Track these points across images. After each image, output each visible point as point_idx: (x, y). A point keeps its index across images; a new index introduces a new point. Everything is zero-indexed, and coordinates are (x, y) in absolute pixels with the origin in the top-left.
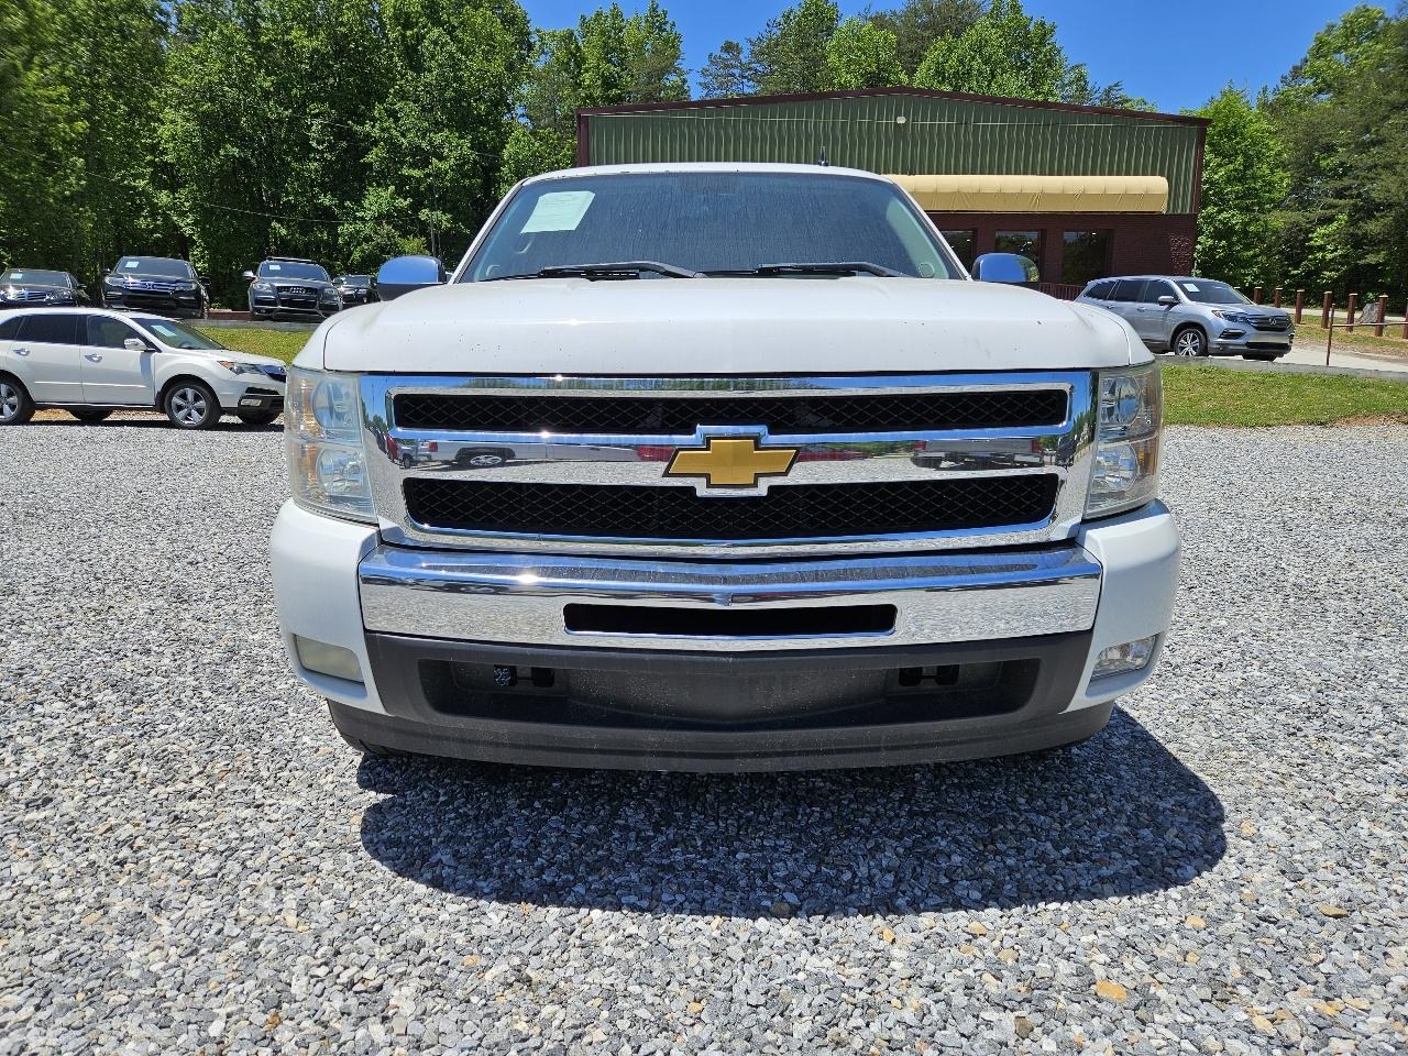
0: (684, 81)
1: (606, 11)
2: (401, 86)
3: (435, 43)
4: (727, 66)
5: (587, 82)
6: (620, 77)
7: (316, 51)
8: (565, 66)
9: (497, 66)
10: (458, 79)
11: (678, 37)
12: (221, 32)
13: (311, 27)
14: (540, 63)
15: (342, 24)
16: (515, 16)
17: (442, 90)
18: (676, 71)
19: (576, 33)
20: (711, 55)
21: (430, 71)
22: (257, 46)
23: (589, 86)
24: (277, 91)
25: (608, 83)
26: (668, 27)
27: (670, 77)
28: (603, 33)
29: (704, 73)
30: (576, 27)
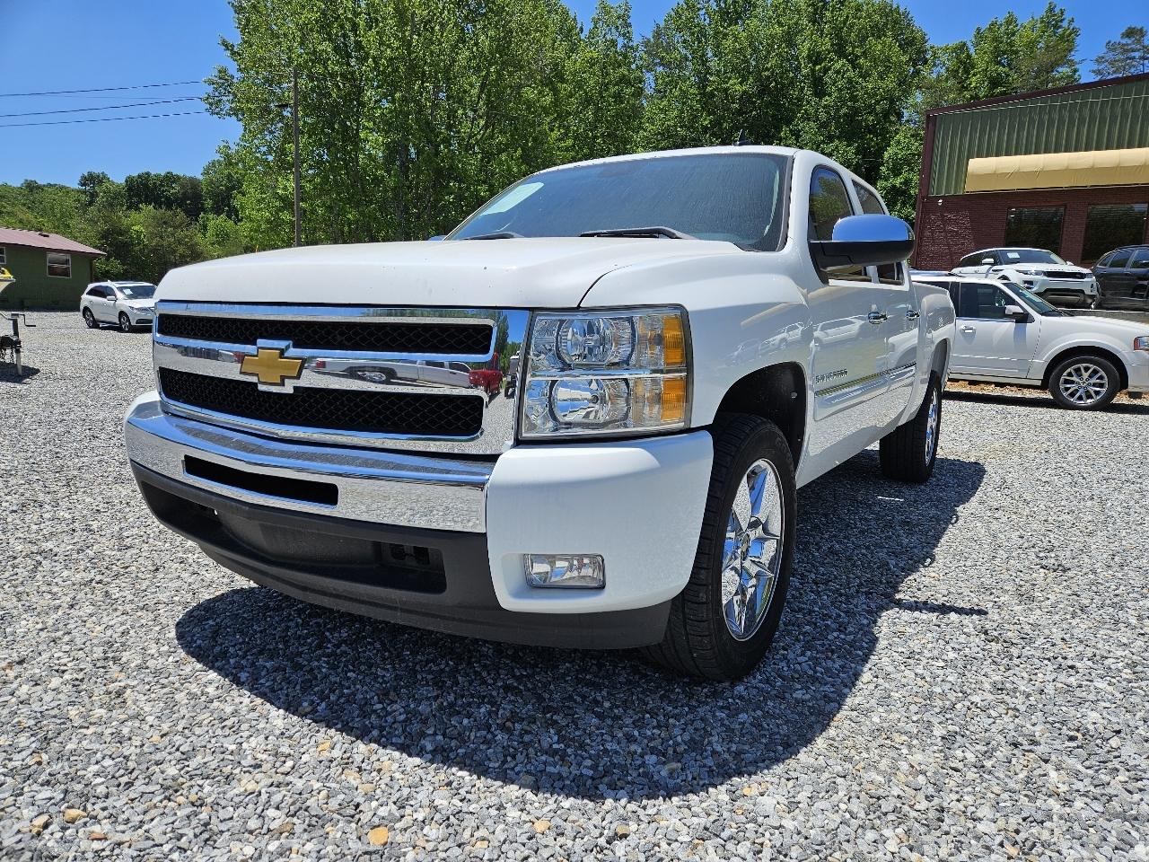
0: (1075, 71)
1: (1001, 20)
2: (806, 110)
3: (838, 72)
4: (1127, 51)
5: (974, 84)
6: (1008, 75)
7: (745, 92)
8: (954, 73)
9: (890, 82)
10: (854, 99)
11: (1075, 31)
12: (680, 89)
13: (744, 74)
14: (931, 74)
15: (767, 69)
16: (914, 38)
17: (838, 110)
18: (1071, 63)
19: (969, 44)
20: (1109, 42)
21: (830, 95)
22: (703, 94)
23: (975, 88)
24: (713, 127)
25: (995, 82)
26: (1065, 24)
27: (1060, 69)
28: (995, 39)
29: (1099, 60)
30: (969, 39)
